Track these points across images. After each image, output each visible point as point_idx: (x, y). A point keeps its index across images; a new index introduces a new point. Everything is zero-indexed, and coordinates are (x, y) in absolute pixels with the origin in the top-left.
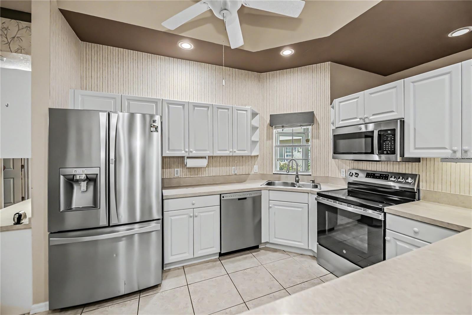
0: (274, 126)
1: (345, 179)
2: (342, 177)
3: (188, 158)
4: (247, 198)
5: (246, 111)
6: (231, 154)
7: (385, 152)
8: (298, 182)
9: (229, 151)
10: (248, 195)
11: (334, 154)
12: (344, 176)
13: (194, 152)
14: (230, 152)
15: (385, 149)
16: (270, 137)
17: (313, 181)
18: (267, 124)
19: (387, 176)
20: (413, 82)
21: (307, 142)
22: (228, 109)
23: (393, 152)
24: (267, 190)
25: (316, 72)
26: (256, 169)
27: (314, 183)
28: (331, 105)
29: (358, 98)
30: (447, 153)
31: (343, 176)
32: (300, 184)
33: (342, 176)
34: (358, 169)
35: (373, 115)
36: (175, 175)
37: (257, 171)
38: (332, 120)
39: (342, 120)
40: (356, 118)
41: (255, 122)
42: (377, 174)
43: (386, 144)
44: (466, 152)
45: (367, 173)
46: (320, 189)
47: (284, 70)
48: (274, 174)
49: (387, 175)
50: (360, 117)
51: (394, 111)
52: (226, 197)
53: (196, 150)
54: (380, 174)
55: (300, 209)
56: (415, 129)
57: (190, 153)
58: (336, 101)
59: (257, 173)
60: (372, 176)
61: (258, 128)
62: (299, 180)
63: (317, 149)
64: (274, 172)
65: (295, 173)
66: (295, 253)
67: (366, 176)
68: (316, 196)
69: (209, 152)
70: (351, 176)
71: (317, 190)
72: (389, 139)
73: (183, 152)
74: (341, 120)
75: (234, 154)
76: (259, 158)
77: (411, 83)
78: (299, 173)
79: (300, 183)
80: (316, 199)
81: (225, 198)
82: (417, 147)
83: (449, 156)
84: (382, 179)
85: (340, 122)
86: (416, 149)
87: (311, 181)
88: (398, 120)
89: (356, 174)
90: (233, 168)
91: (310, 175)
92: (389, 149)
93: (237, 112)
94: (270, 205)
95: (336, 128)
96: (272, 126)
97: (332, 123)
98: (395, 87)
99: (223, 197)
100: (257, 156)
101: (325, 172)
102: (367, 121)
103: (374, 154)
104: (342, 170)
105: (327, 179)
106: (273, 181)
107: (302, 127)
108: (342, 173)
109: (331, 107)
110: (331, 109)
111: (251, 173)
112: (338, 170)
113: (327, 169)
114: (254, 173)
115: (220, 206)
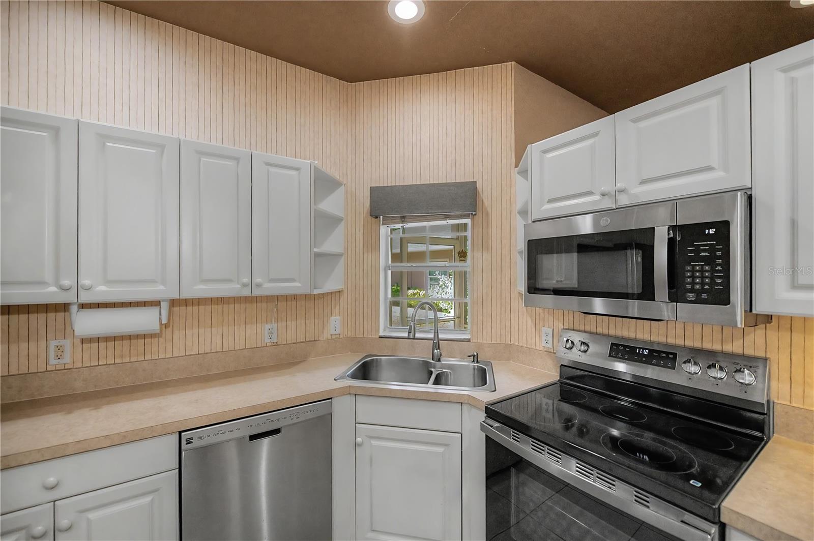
0: (382, 217)
1: (552, 353)
2: (544, 347)
3: (83, 306)
4: (282, 431)
5: (297, 169)
6: (246, 292)
7: (691, 296)
8: (439, 360)
9: (238, 283)
10: (285, 418)
11: (528, 292)
12: (550, 345)
13: (102, 288)
14: (244, 285)
15: (689, 287)
16: (372, 245)
17: (474, 356)
19: (671, 356)
20: (785, 70)
21: (460, 257)
22: (237, 159)
23: (722, 297)
24: (350, 394)
25: (481, 83)
26: (335, 326)
27: (478, 362)
28: (516, 166)
29: (596, 135)
31: (547, 345)
32: (442, 364)
33: (543, 345)
34: (585, 332)
35: (645, 181)
36: (53, 361)
37: (338, 332)
38: (519, 206)
39: (551, 201)
40: (590, 193)
41: (332, 204)
42: (640, 348)
43: (693, 271)
45: (612, 345)
46: (494, 389)
47: (405, 77)
48: (381, 337)
49: (672, 354)
50: (604, 189)
51: (715, 165)
52: (200, 438)
53: (108, 282)
54: (651, 350)
55: (440, 450)
57: (81, 293)
58: (534, 149)
59: (338, 336)
60: (627, 352)
61: (342, 220)
62: (441, 355)
63: (485, 275)
64: (381, 334)
65: (431, 336)
67: (611, 353)
68: (482, 415)
69: (162, 287)
70: (570, 348)
71: (485, 396)
72: (703, 254)
73: (53, 289)
74: (547, 200)
75: (257, 292)
76: (344, 297)
77: (780, 73)
78: (441, 336)
79: (444, 361)
80: (483, 428)
81: (196, 443)
82: (800, 281)
85: (544, 207)
87: (470, 356)
88: (739, 193)
89: (583, 343)
90: (268, 326)
91: (470, 340)
92: (707, 287)
93: (268, 171)
94: (359, 440)
95: (533, 222)
96: (377, 217)
97: (519, 213)
98: (719, 92)
99: (189, 441)
100: (340, 292)
101: (503, 332)
102: (624, 200)
103: (655, 301)
104: (544, 330)
105: (508, 351)
106: (376, 359)
107: (448, 221)
108: (544, 338)
109: (518, 173)
110: (518, 176)
111: (321, 338)
112: (533, 330)
113: (508, 325)
114: (330, 337)
115: (178, 469)
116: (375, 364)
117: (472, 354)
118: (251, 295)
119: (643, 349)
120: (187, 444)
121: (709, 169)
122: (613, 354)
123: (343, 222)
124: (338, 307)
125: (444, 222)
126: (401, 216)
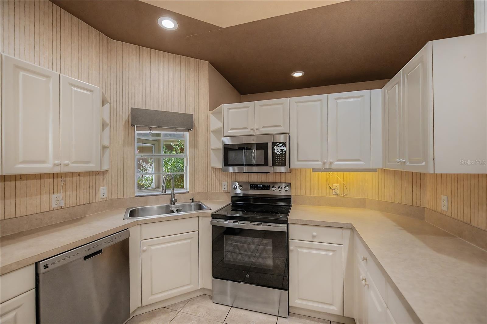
0: (136, 126)
1: (227, 193)
2: (223, 191)
5: (91, 91)
7: (277, 164)
8: (174, 204)
9: (51, 164)
10: (103, 244)
11: (224, 166)
12: (226, 190)
15: (276, 161)
17: (192, 199)
18: (124, 122)
19: (268, 186)
21: (181, 151)
23: (284, 164)
24: (138, 225)
26: (103, 192)
27: (194, 202)
28: (210, 110)
29: (248, 107)
30: (319, 164)
32: (177, 205)
33: (223, 189)
35: (264, 127)
37: (105, 196)
39: (232, 129)
40: (246, 128)
42: (259, 185)
43: (278, 156)
44: (331, 163)
45: (251, 185)
46: (209, 209)
48: (136, 197)
50: (251, 127)
51: (282, 125)
52: (53, 264)
54: (262, 185)
55: (189, 241)
56: (298, 144)
58: (225, 107)
59: (105, 199)
60: (255, 187)
61: (108, 125)
62: (176, 201)
64: (136, 195)
66: (181, 303)
67: (250, 188)
70: (235, 189)
74: (230, 129)
76: (109, 174)
77: (295, 103)
80: (212, 223)
81: (51, 267)
82: (299, 159)
83: (320, 167)
84: (265, 189)
85: (229, 131)
86: (298, 161)
87: (191, 199)
88: (287, 135)
89: (240, 186)
91: (188, 192)
92: (281, 161)
94: (145, 248)
95: (224, 137)
96: (133, 126)
97: (212, 132)
98: (282, 104)
99: (46, 267)
100: (106, 171)
101: (204, 187)
102: (258, 132)
103: (268, 166)
104: (223, 183)
105: (207, 195)
106: (137, 208)
107: (177, 132)
108: (223, 186)
109: (211, 113)
110: (211, 115)
111: (94, 201)
112: (218, 184)
113: (206, 184)
114: (100, 200)
115: (35, 289)
116: (137, 212)
117: (191, 198)
118: (60, 172)
119: (260, 185)
120: (45, 269)
121: (280, 126)
122: (251, 188)
123: (109, 126)
124: (105, 181)
125: (174, 133)
126: (149, 127)
